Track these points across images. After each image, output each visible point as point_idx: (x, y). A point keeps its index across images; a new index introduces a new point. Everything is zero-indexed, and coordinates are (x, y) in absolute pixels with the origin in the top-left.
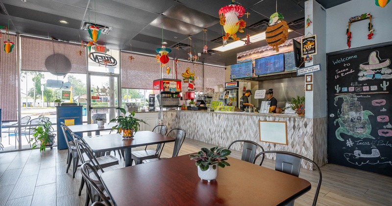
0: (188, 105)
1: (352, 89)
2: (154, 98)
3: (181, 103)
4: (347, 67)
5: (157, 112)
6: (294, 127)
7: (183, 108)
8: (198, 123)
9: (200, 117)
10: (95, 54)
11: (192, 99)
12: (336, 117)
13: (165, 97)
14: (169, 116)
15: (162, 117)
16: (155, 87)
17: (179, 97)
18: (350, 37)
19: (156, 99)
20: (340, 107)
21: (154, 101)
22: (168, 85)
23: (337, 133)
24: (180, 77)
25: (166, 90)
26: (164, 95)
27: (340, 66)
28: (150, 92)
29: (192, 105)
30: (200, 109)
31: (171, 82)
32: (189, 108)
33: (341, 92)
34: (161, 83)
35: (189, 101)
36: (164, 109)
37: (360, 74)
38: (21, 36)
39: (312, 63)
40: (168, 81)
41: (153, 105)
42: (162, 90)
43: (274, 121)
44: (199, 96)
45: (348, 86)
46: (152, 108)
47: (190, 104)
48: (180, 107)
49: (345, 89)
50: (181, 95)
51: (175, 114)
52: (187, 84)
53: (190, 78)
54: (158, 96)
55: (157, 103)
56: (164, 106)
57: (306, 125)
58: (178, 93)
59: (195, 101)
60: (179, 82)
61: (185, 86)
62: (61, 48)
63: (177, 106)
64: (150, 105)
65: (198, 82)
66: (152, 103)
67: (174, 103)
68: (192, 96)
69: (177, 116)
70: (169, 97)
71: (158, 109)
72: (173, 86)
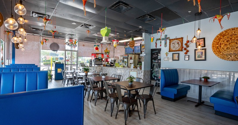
0: (106, 64)
1: (156, 61)
2: (92, 61)
3: (103, 63)
4: (156, 54)
5: (93, 67)
6: (139, 73)
7: (104, 65)
8: (110, 72)
9: (110, 69)
10: (68, 43)
11: (108, 62)
12: (153, 70)
13: (96, 61)
14: (98, 69)
15: (95, 69)
16: (92, 56)
17: (102, 61)
18: (156, 45)
19: (93, 61)
20: (154, 67)
21: (92, 62)
22: (98, 56)
23: (153, 75)
24: (104, 52)
25: (97, 58)
26: (96, 60)
27: (154, 54)
28: (90, 58)
29: (108, 64)
30: (111, 66)
31: (99, 54)
32: (107, 66)
33: (154, 62)
34: (95, 55)
35: (107, 63)
36: (96, 66)
37: (158, 57)
38: (42, 36)
39: (144, 53)
40: (98, 54)
41: (91, 64)
42: (95, 58)
43: (134, 71)
44: (112, 60)
45: (156, 60)
46: (91, 65)
47: (107, 64)
48: (103, 65)
49: (155, 61)
50: (103, 60)
51: (100, 68)
52: (106, 55)
53: (108, 52)
54: (93, 60)
55: (93, 63)
56: (96, 65)
57: (142, 72)
58: (102, 59)
59: (109, 62)
60: (102, 54)
61: (105, 56)
62: (56, 40)
63: (102, 65)
64: (90, 64)
65: (111, 54)
66: (91, 63)
67: (100, 63)
68: (108, 60)
69: (101, 69)
70: (98, 61)
71: (93, 65)
72: (100, 56)
